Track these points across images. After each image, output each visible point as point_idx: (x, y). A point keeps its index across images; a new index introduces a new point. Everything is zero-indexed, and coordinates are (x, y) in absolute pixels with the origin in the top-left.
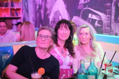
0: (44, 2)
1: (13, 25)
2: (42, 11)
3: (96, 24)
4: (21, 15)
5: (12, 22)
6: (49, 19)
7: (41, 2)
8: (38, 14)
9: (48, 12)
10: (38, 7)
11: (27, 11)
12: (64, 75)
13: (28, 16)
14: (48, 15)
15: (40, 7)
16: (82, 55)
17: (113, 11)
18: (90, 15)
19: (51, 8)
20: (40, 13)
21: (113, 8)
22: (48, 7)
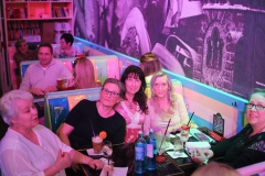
0: (112, 4)
1: (56, 32)
2: (109, 19)
3: (185, 62)
4: (71, 16)
5: (54, 27)
6: (120, 37)
7: (107, 3)
8: (101, 22)
9: (119, 24)
10: (102, 10)
11: (83, 11)
12: (132, 137)
13: (85, 21)
14: (119, 29)
15: (106, 11)
16: (156, 111)
17: (205, 50)
18: (178, 47)
19: (124, 19)
20: (106, 22)
21: (206, 46)
22: (119, 16)
